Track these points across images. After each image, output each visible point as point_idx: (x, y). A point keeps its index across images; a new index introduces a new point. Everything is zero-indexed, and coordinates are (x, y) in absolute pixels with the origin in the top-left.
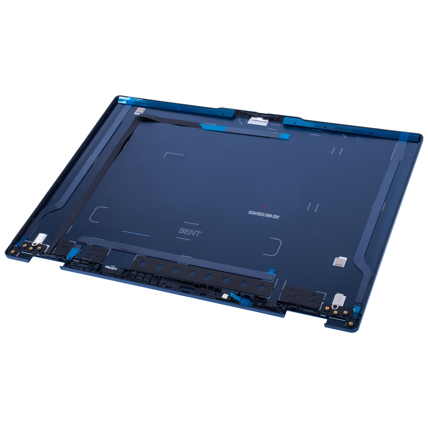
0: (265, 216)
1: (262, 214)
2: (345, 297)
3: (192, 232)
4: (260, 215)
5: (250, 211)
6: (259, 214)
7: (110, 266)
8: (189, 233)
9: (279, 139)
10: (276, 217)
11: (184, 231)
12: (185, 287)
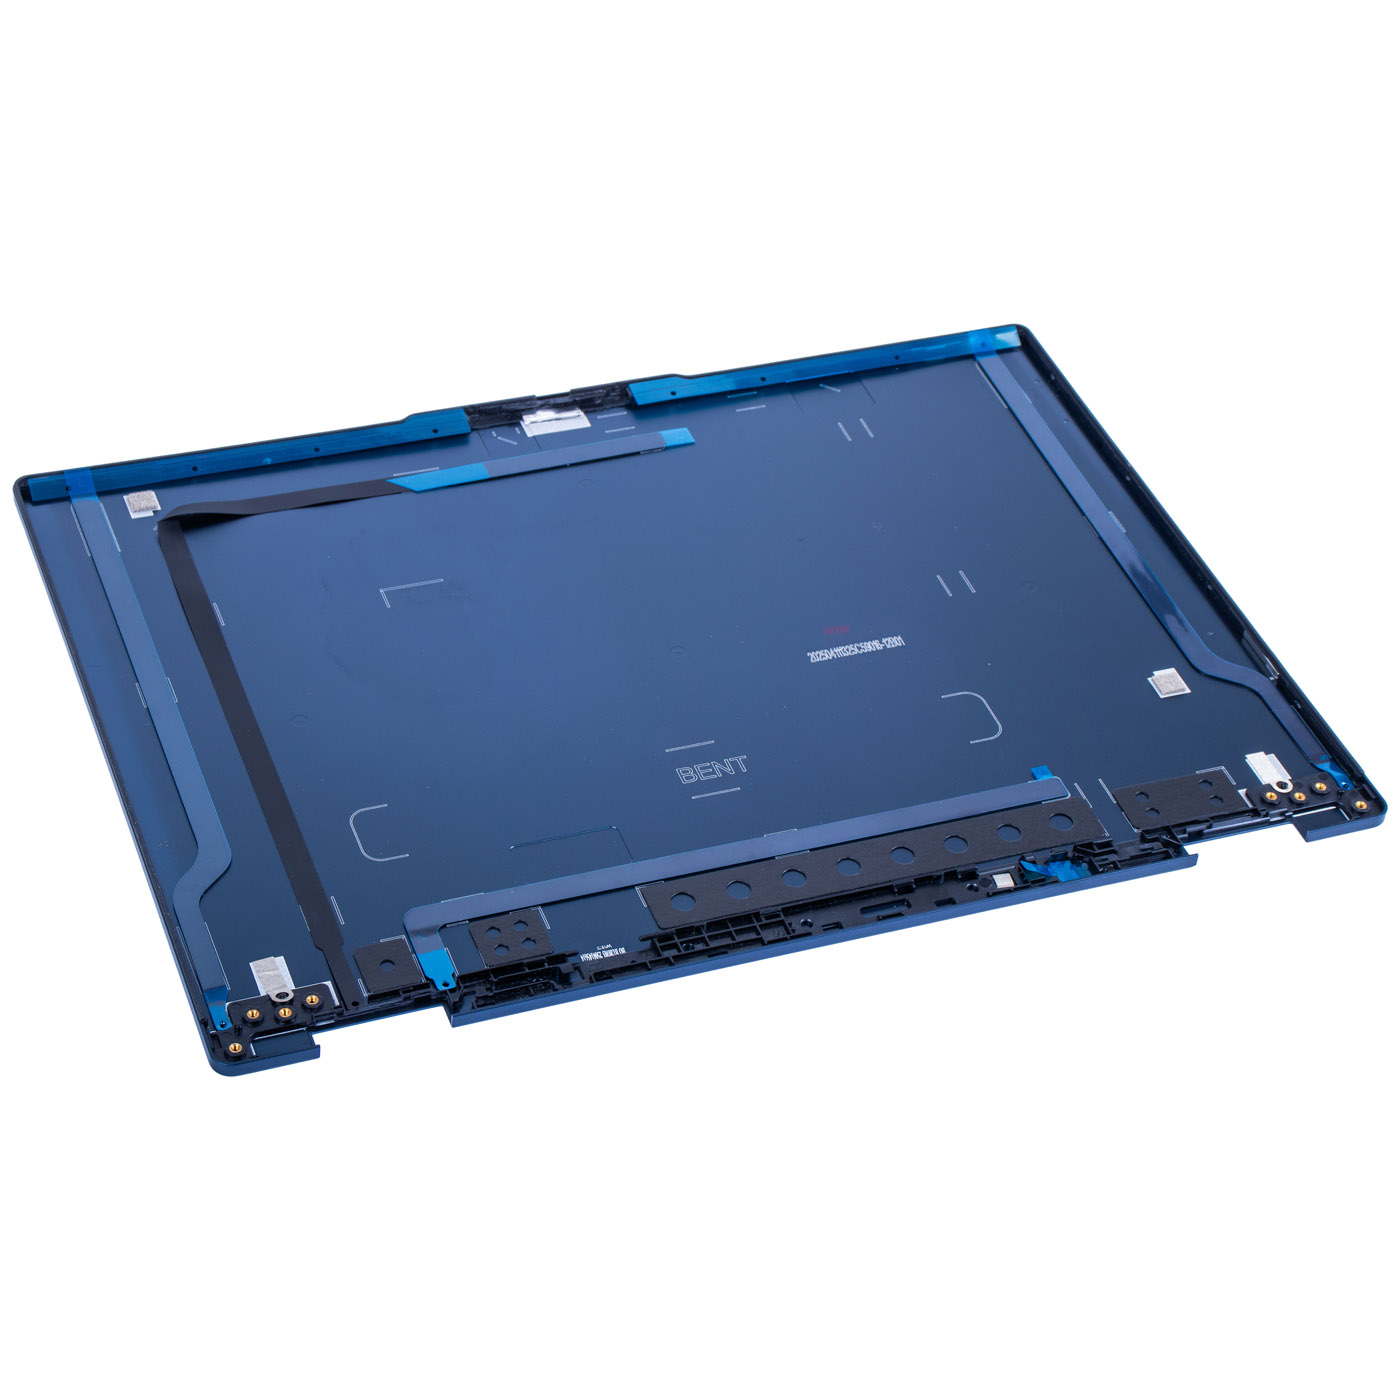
0: (865, 651)
1: (850, 647)
2: (1272, 755)
3: (722, 768)
4: (849, 654)
5: (812, 655)
6: (841, 651)
7: (594, 952)
8: (713, 773)
9: (667, 448)
10: (896, 641)
11: (695, 773)
12: (871, 907)
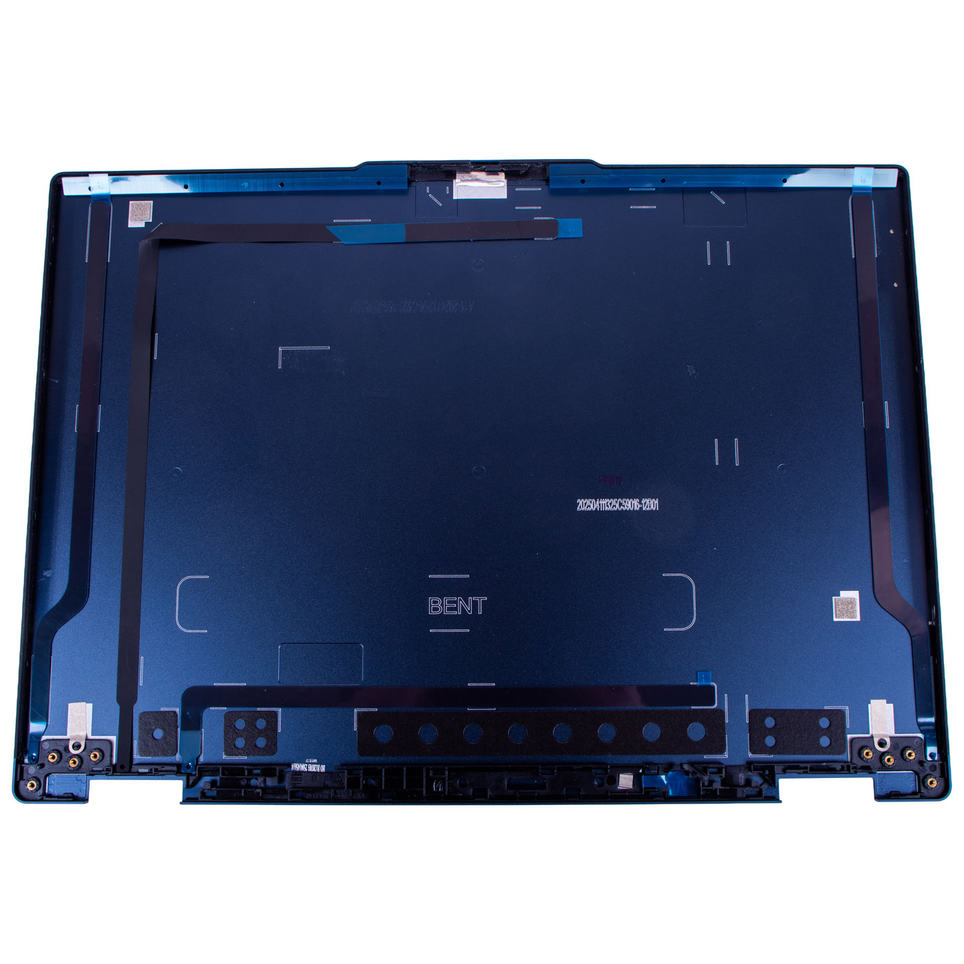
0: (624, 509)
1: (613, 501)
2: (891, 705)
3: (464, 605)
4: (610, 508)
6: (605, 504)
8: (456, 609)
10: (651, 504)
11: (442, 605)
